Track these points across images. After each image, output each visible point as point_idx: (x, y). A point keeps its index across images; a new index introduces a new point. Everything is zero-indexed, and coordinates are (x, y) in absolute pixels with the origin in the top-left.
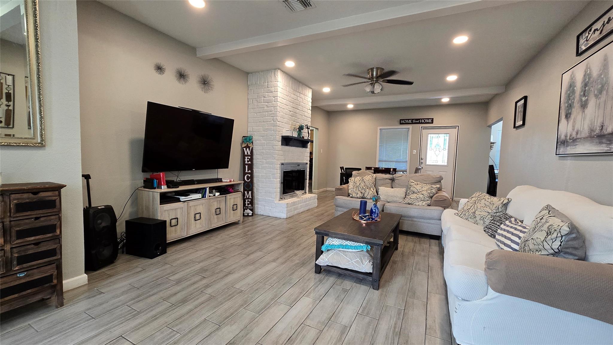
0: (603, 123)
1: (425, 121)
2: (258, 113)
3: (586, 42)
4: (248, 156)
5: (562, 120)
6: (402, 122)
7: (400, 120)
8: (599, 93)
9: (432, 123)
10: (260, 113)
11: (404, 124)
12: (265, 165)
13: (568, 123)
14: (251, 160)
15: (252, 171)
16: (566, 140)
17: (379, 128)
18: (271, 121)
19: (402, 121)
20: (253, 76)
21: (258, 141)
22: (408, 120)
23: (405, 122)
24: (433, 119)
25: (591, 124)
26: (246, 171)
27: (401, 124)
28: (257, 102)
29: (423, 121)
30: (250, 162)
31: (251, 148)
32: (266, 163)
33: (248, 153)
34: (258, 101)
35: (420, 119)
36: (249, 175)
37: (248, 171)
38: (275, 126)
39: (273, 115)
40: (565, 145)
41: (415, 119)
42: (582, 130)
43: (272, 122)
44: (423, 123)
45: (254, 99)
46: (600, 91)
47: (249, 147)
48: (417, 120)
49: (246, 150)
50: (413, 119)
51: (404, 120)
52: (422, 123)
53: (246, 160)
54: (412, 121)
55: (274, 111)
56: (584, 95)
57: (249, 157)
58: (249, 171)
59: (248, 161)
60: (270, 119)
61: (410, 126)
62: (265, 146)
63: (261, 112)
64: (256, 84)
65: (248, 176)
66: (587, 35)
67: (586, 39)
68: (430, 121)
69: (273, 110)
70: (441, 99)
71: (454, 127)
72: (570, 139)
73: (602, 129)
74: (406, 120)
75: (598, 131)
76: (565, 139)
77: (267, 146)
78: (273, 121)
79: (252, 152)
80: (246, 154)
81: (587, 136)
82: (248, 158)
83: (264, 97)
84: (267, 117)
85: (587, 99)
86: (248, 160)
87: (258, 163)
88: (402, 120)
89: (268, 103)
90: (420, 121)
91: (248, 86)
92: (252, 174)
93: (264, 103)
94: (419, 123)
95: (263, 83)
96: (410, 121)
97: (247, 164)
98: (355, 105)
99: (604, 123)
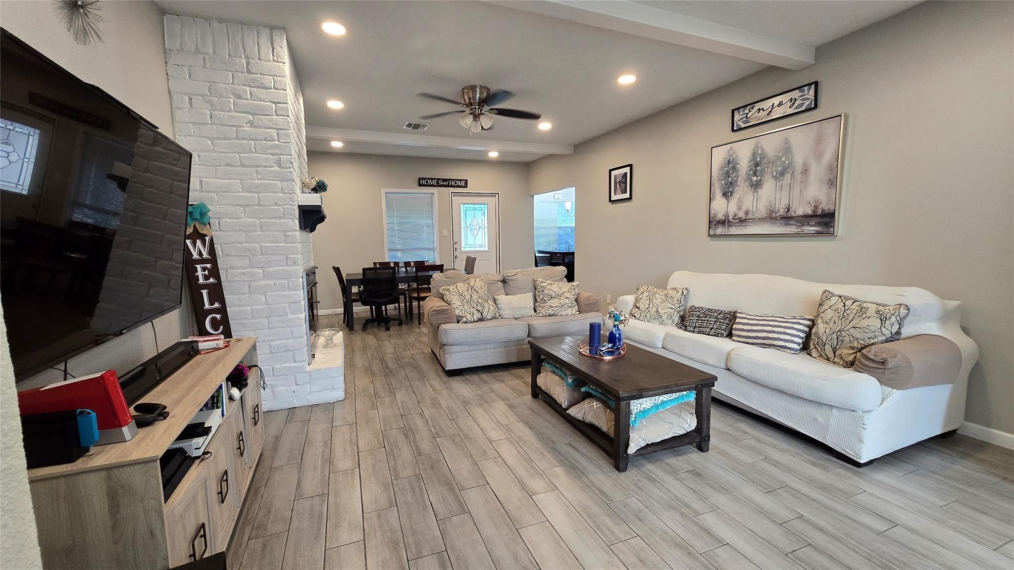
0: (789, 205)
1: (456, 183)
2: (218, 138)
3: (745, 119)
4: (202, 261)
5: (716, 199)
6: (423, 183)
7: (420, 179)
8: (780, 175)
9: (466, 187)
10: (225, 139)
11: (425, 185)
12: (262, 282)
13: (728, 202)
14: (214, 272)
15: (222, 301)
16: (727, 220)
17: (383, 191)
18: (271, 167)
19: (422, 181)
20: (182, 25)
21: (230, 218)
22: (432, 179)
23: (427, 182)
24: (467, 180)
25: (770, 205)
26: (207, 306)
27: (420, 185)
28: (209, 107)
29: (453, 183)
30: (212, 280)
31: (207, 238)
32: (265, 277)
33: (201, 254)
34: (212, 105)
35: (448, 180)
36: (218, 316)
37: (212, 303)
38: (284, 180)
39: (277, 151)
40: (727, 225)
41: (441, 179)
42: (754, 209)
43: (276, 168)
44: (454, 186)
45: (198, 95)
46: (782, 174)
47: (202, 237)
48: (444, 180)
49: (194, 244)
50: (439, 179)
51: (425, 179)
52: (451, 186)
53: (200, 273)
54: (438, 183)
55: (279, 141)
56: (755, 174)
57: (208, 266)
58: (216, 305)
59: (206, 278)
60: (267, 160)
61: (435, 190)
62: (256, 231)
63: (230, 139)
64: (197, 51)
65: (213, 319)
66: (747, 111)
67: (745, 115)
68: (463, 183)
69: (276, 138)
70: (487, 152)
71: (493, 195)
72: (734, 219)
73: (788, 211)
74: (429, 179)
75: (782, 212)
76: (725, 219)
77: (262, 230)
78: (280, 166)
79: (212, 251)
80: (195, 256)
81: (764, 217)
82: (204, 269)
83: (239, 97)
84: (256, 153)
85: (761, 180)
86: (207, 272)
87: (237, 279)
88: (423, 179)
89: (253, 114)
90: (449, 183)
91: (166, 52)
92: (223, 310)
93: (238, 114)
94: (448, 186)
95: (229, 55)
96: (435, 182)
97: (204, 287)
98: (347, 142)
99: (791, 205)
